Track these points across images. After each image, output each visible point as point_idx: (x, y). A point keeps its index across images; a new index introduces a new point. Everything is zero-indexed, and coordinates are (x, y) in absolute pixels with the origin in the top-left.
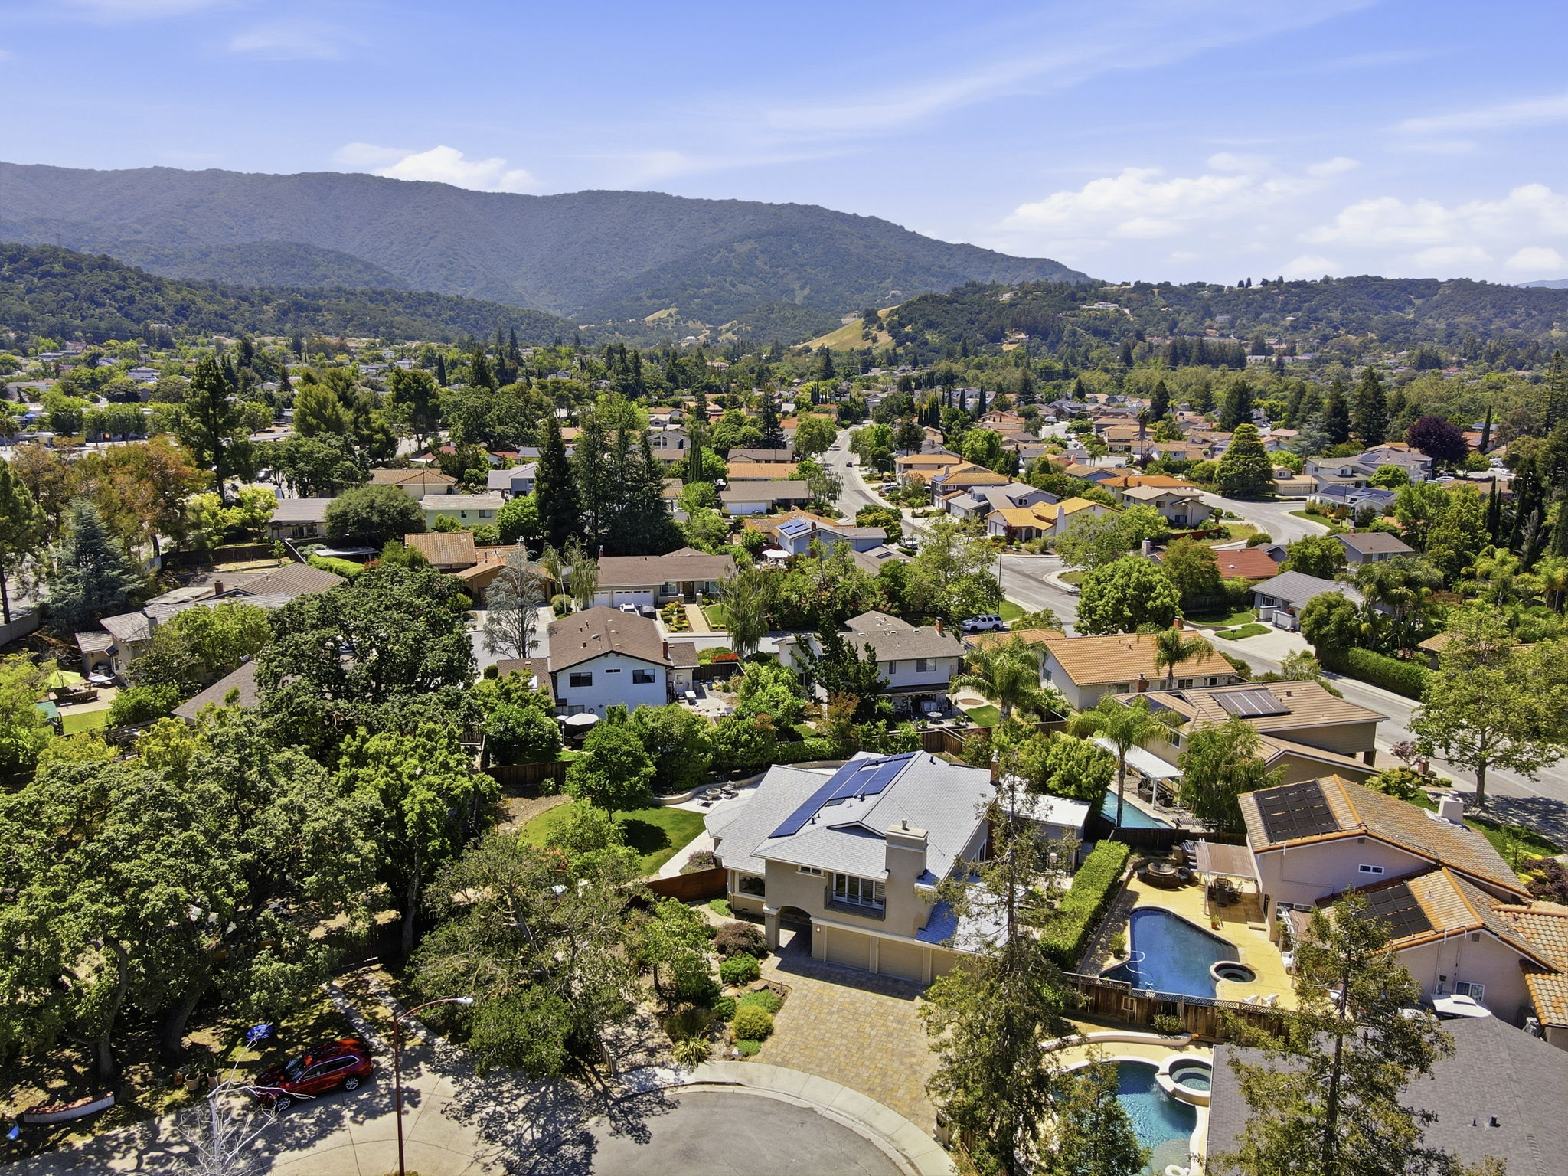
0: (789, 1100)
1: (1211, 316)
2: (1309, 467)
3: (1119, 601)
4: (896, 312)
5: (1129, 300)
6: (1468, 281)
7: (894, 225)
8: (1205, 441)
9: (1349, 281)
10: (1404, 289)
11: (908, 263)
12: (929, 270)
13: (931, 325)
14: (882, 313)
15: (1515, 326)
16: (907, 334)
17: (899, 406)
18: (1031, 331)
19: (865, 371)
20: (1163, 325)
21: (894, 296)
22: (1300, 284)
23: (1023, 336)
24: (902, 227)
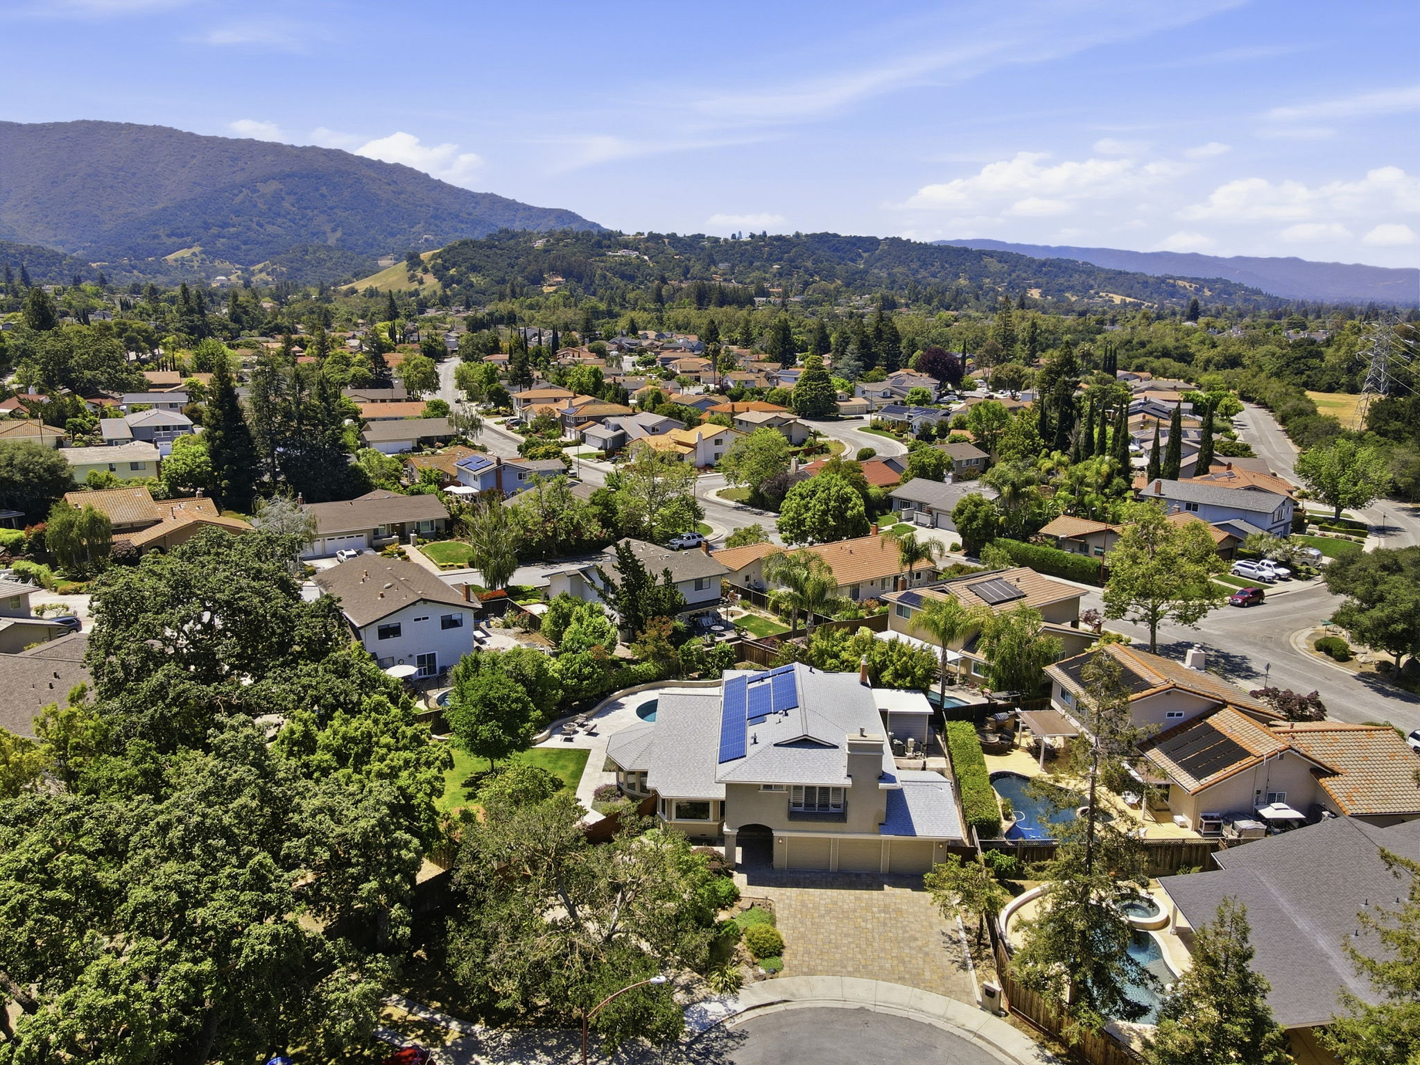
0: (839, 1005)
1: (715, 263)
2: (858, 391)
3: (825, 513)
4: (439, 255)
5: (647, 249)
6: (899, 239)
7: (419, 173)
8: (760, 371)
9: (814, 236)
10: (854, 244)
11: (437, 210)
12: (457, 216)
13: (474, 269)
14: (425, 256)
15: (934, 276)
16: (452, 277)
17: (484, 345)
18: (567, 274)
19: (422, 312)
20: (678, 270)
21: (426, 240)
22: (779, 238)
23: (560, 279)
24: (427, 175)
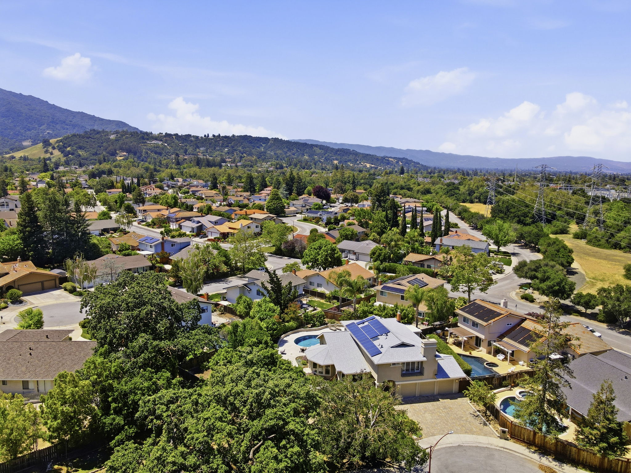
4: (61, 141)
5: (166, 140)
6: (278, 138)
7: (43, 101)
9: (241, 136)
10: (259, 140)
11: (53, 119)
12: (64, 122)
13: (80, 148)
14: (52, 141)
15: (294, 154)
16: (69, 152)
17: (106, 185)
18: (129, 151)
19: (57, 168)
20: (182, 151)
21: (48, 133)
22: (226, 137)
23: (125, 154)
24: (47, 102)
